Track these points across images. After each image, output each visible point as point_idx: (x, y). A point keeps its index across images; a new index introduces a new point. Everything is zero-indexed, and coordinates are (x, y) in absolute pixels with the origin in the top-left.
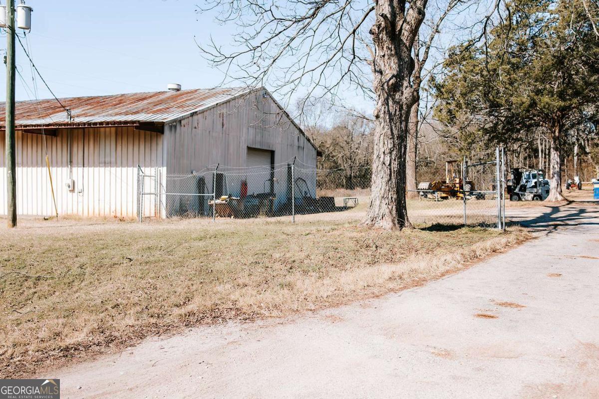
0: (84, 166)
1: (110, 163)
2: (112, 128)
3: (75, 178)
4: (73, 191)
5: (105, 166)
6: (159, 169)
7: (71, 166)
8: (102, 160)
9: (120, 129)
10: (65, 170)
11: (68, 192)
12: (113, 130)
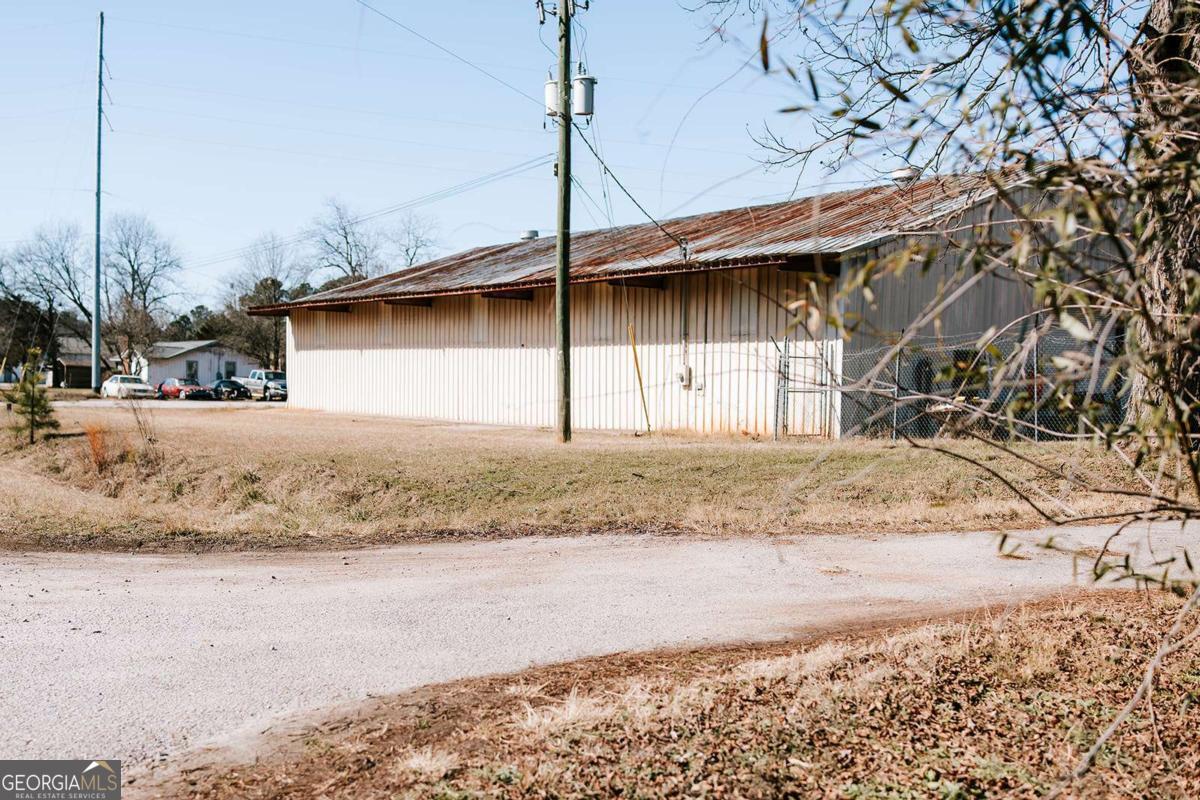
0: (706, 342)
1: (749, 334)
2: (752, 269)
3: (692, 365)
4: (688, 386)
5: (740, 341)
6: (830, 343)
7: (686, 341)
8: (735, 329)
9: (764, 271)
10: (677, 348)
11: (682, 389)
12: (754, 271)
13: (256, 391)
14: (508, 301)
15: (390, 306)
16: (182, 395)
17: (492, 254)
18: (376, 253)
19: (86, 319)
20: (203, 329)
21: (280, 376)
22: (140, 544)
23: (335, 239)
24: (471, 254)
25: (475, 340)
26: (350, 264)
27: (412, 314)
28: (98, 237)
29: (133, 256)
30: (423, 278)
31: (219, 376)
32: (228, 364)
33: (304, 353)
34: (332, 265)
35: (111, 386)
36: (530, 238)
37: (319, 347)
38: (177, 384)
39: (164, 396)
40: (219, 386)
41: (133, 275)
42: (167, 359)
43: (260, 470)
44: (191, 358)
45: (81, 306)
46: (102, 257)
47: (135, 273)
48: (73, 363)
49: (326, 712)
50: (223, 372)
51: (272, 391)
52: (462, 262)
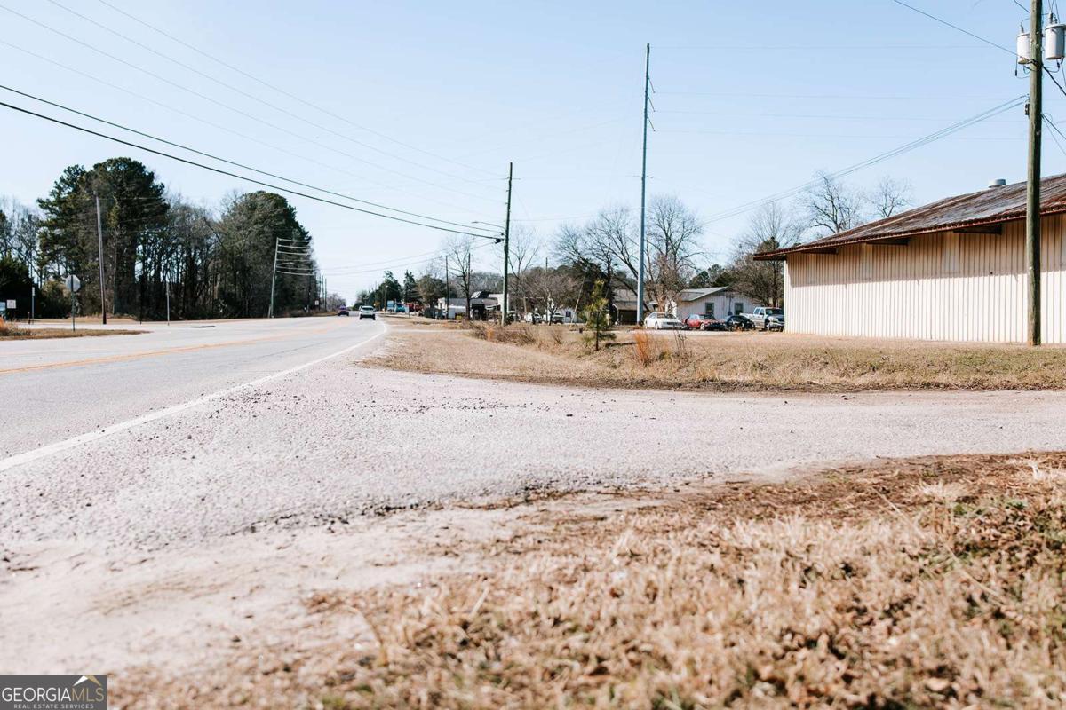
13: (759, 324)
14: (978, 235)
15: (871, 246)
16: (703, 327)
17: (963, 201)
18: (857, 213)
19: (633, 277)
20: (718, 280)
21: (779, 311)
22: (680, 385)
23: (823, 203)
24: (943, 203)
25: (947, 270)
26: (835, 222)
27: (890, 252)
28: (643, 209)
29: (667, 226)
30: (900, 224)
31: (730, 313)
32: (737, 304)
33: (799, 290)
34: (821, 224)
35: (651, 321)
36: (998, 186)
37: (811, 283)
38: (699, 319)
39: (689, 328)
40: (730, 320)
41: (667, 241)
42: (691, 301)
43: (766, 360)
44: (710, 301)
45: (629, 265)
46: (646, 228)
47: (668, 239)
48: (623, 308)
49: (843, 462)
50: (733, 311)
51: (772, 324)
52: (935, 209)
